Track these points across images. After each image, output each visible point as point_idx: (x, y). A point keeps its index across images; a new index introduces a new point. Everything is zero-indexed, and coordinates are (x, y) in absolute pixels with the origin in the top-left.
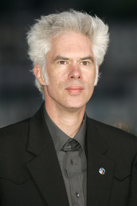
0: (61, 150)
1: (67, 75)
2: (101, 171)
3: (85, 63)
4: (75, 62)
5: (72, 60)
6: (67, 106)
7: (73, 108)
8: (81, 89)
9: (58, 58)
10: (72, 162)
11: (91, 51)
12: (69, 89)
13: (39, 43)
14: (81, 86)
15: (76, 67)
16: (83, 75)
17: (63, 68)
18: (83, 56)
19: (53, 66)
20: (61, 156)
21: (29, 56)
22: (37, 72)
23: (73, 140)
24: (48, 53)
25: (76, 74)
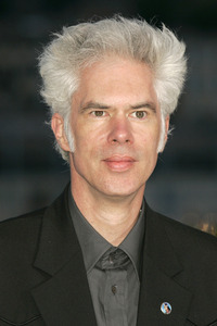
0: (96, 267)
1: (105, 135)
2: (164, 309)
3: (140, 115)
4: (121, 113)
5: (115, 110)
6: (105, 191)
7: (116, 195)
8: (131, 161)
9: (90, 105)
10: (114, 290)
11: (152, 92)
12: (108, 161)
13: (59, 77)
14: (131, 155)
15: (122, 123)
16: (135, 136)
17: (100, 122)
18: (134, 102)
19: (81, 119)
20: (94, 278)
21: (42, 98)
22: (57, 126)
23: (118, 250)
24: (74, 95)
25: (122, 136)
